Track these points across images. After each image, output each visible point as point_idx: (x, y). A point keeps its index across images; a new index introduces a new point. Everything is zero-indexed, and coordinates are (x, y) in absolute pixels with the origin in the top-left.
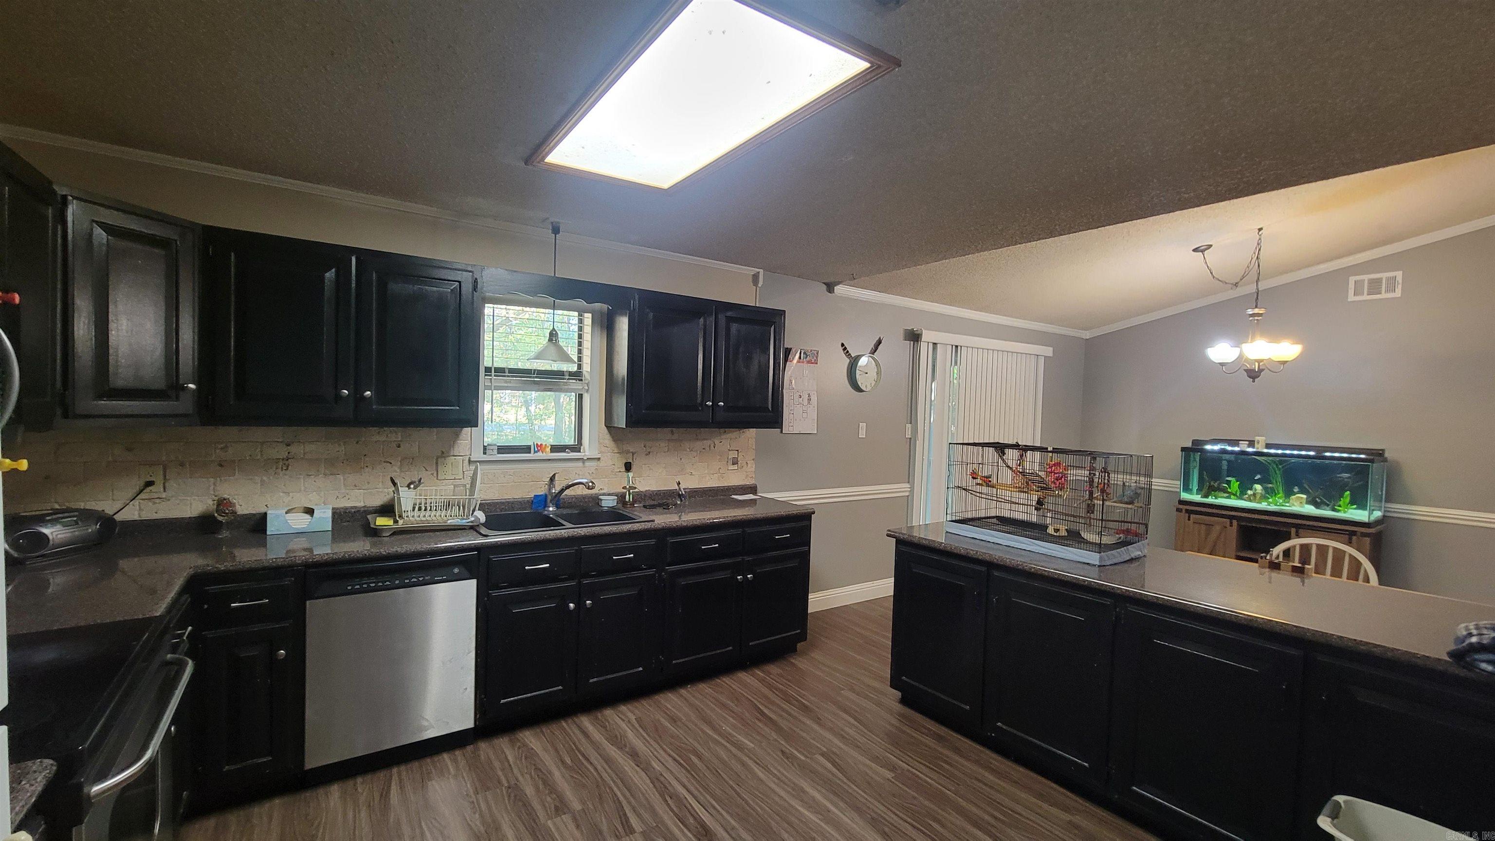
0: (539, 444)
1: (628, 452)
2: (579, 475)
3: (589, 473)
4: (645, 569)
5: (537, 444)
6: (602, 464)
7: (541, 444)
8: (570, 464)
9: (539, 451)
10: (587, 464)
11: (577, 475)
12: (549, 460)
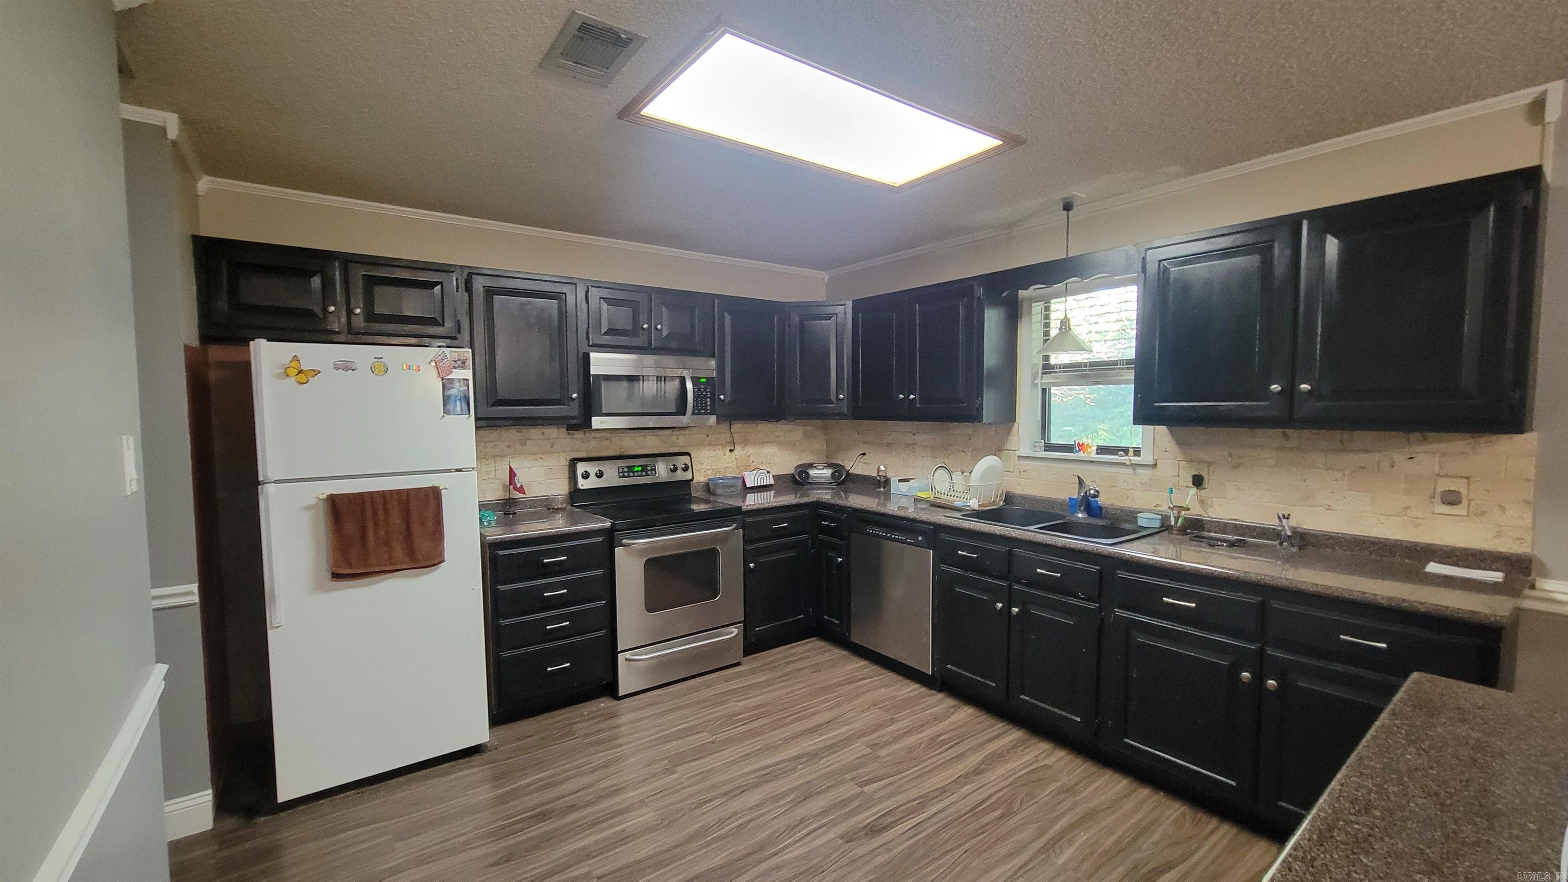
0: (1081, 443)
1: (1201, 462)
2: (1128, 483)
3: (1141, 482)
4: (1083, 599)
5: (1079, 443)
6: (1159, 472)
7: (1082, 444)
8: (1114, 469)
9: (1080, 450)
10: (1140, 471)
11: (1125, 484)
12: (1092, 462)
